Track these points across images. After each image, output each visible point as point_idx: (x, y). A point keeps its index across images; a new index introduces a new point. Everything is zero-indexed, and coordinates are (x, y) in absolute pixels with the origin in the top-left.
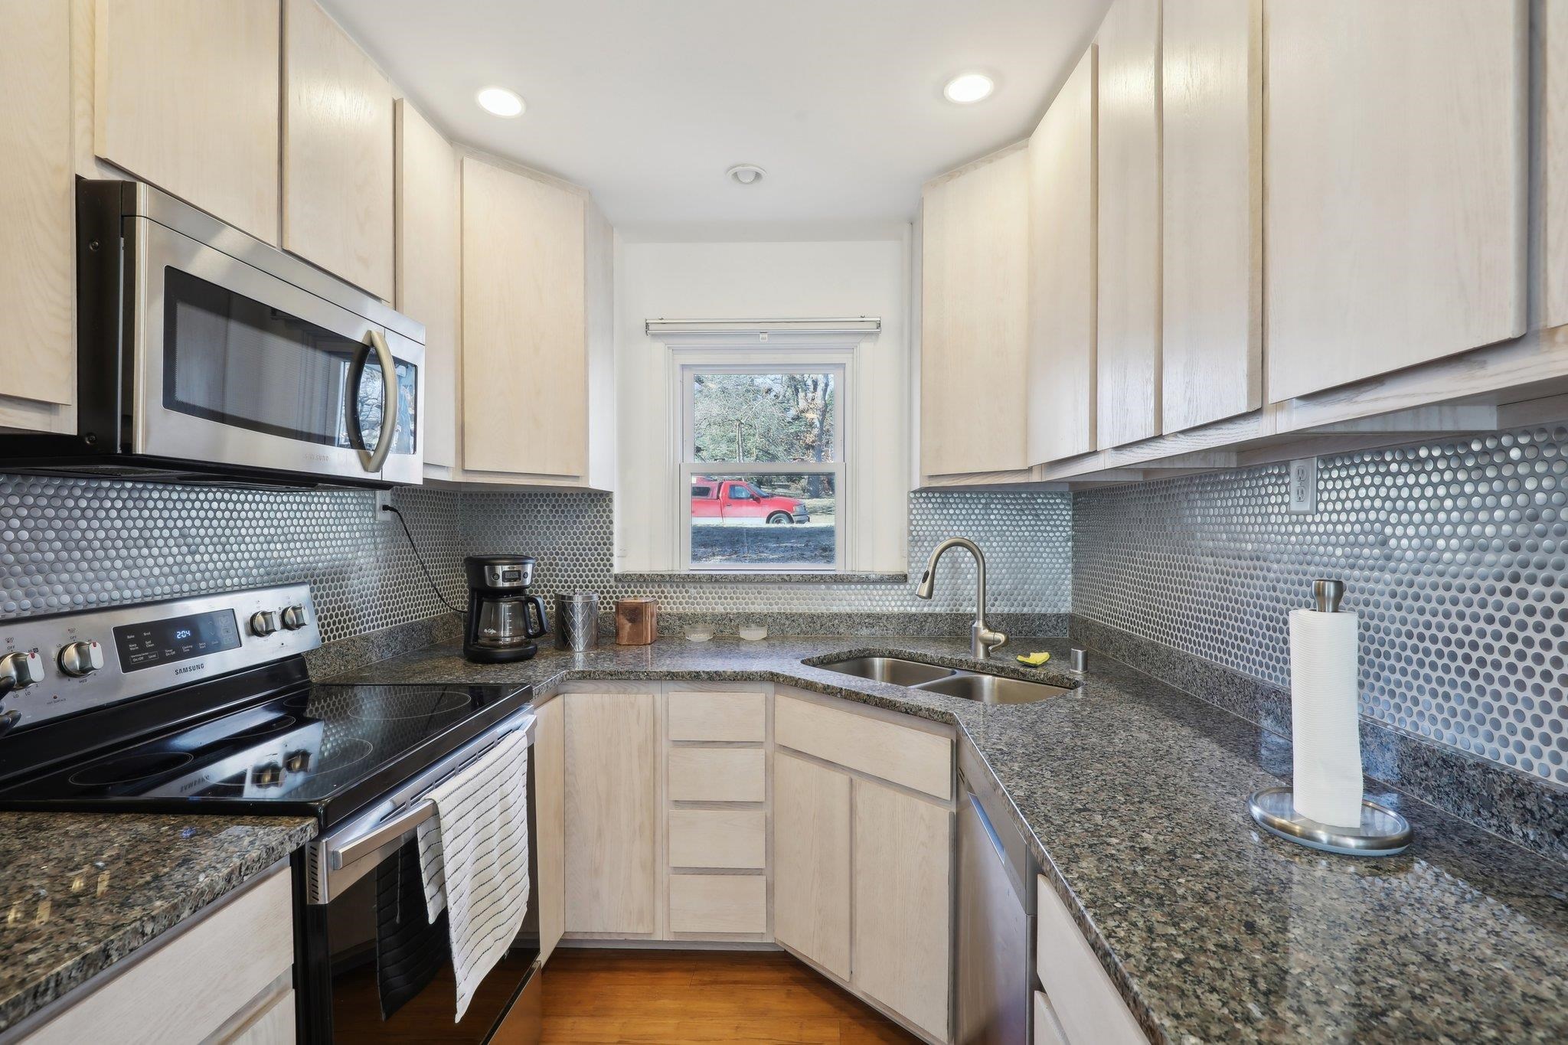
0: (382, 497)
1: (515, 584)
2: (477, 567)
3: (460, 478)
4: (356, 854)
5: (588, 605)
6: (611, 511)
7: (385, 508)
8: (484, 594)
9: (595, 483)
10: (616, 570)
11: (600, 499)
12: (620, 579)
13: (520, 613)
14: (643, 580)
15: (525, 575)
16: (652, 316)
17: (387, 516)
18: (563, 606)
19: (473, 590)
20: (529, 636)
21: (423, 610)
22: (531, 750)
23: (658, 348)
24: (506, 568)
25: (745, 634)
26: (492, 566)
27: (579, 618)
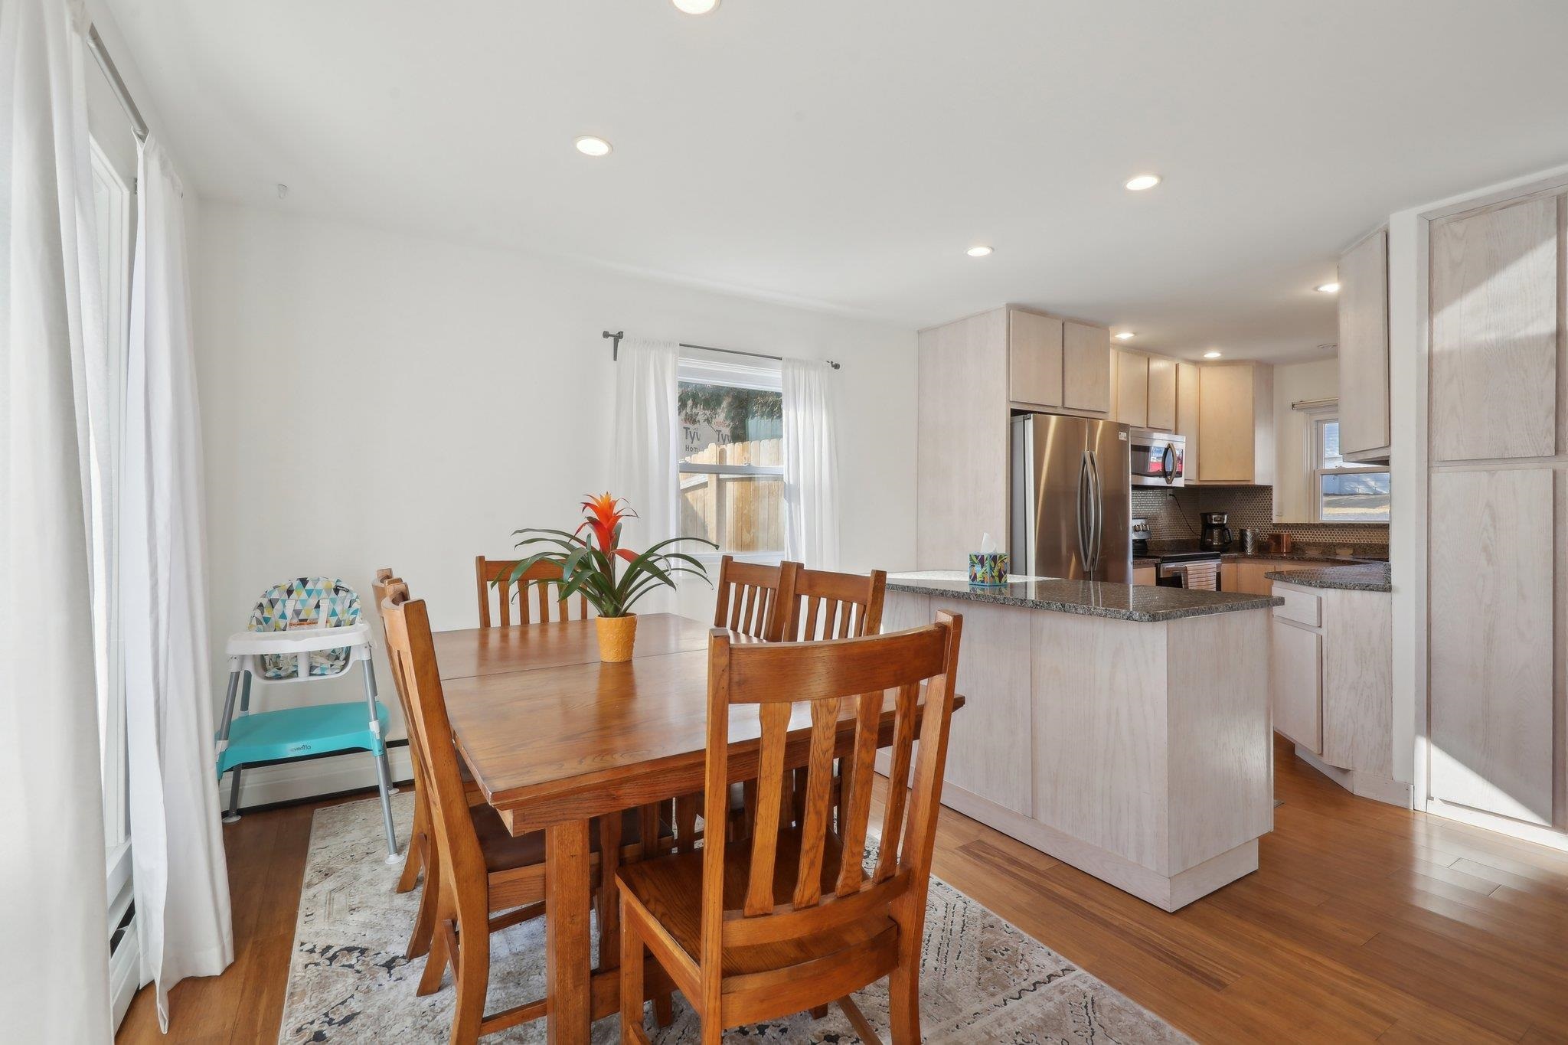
0: (1169, 492)
1: (1220, 522)
2: (1205, 517)
3: (1198, 483)
4: (1168, 571)
5: (1254, 536)
6: (1271, 494)
7: (1170, 495)
8: (1208, 527)
9: (1259, 481)
10: (1275, 520)
11: (1266, 490)
12: (1276, 525)
13: (1222, 535)
14: (1287, 526)
15: (1224, 519)
16: (1296, 399)
17: (1171, 498)
18: (1243, 533)
19: (1203, 525)
20: (1225, 543)
21: (1184, 536)
22: (1219, 575)
23: (1302, 414)
24: (1216, 516)
25: (1338, 551)
26: (1211, 515)
27: (1249, 539)
